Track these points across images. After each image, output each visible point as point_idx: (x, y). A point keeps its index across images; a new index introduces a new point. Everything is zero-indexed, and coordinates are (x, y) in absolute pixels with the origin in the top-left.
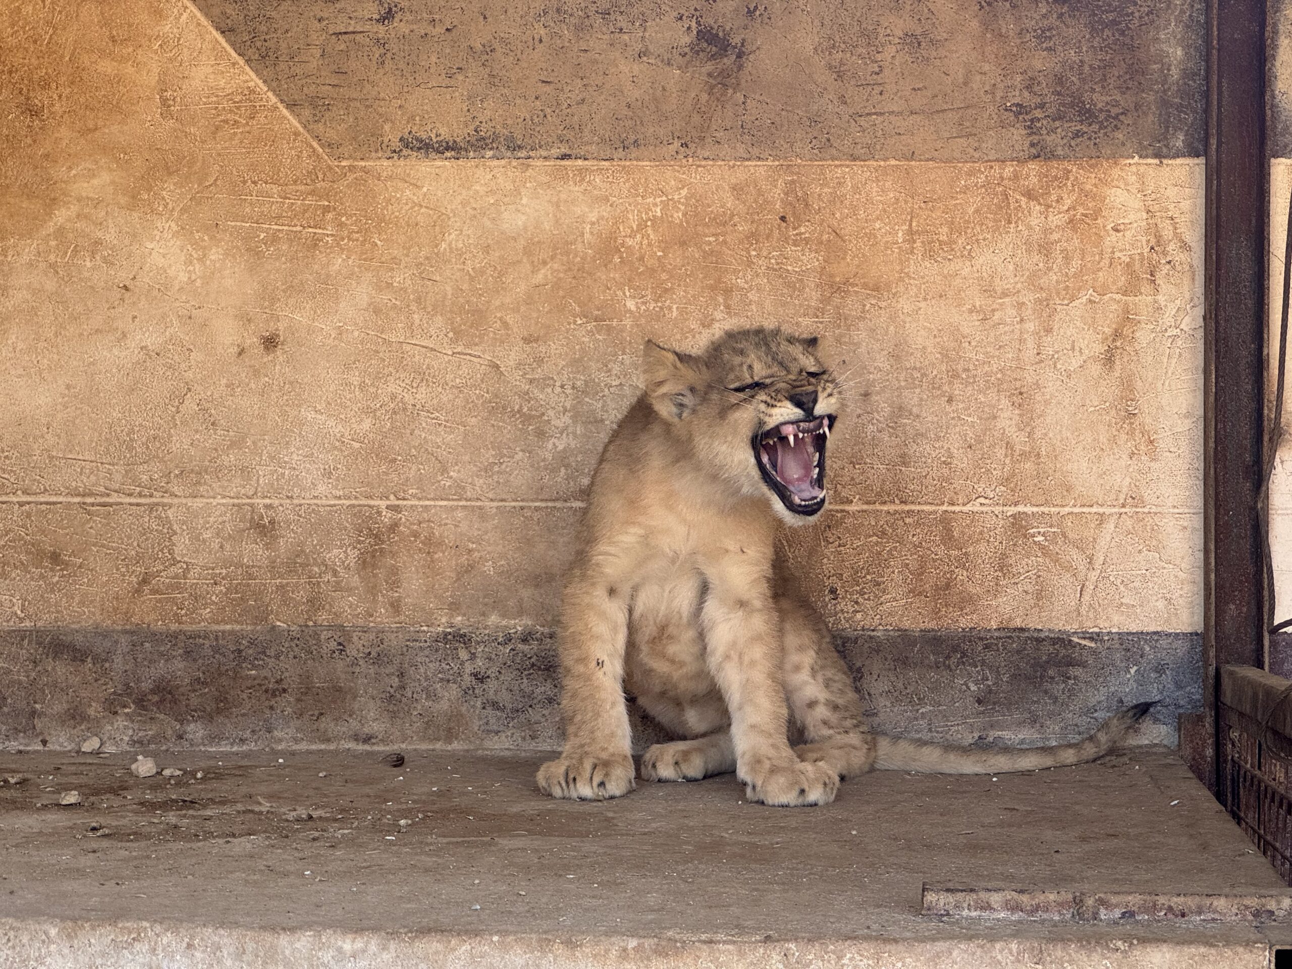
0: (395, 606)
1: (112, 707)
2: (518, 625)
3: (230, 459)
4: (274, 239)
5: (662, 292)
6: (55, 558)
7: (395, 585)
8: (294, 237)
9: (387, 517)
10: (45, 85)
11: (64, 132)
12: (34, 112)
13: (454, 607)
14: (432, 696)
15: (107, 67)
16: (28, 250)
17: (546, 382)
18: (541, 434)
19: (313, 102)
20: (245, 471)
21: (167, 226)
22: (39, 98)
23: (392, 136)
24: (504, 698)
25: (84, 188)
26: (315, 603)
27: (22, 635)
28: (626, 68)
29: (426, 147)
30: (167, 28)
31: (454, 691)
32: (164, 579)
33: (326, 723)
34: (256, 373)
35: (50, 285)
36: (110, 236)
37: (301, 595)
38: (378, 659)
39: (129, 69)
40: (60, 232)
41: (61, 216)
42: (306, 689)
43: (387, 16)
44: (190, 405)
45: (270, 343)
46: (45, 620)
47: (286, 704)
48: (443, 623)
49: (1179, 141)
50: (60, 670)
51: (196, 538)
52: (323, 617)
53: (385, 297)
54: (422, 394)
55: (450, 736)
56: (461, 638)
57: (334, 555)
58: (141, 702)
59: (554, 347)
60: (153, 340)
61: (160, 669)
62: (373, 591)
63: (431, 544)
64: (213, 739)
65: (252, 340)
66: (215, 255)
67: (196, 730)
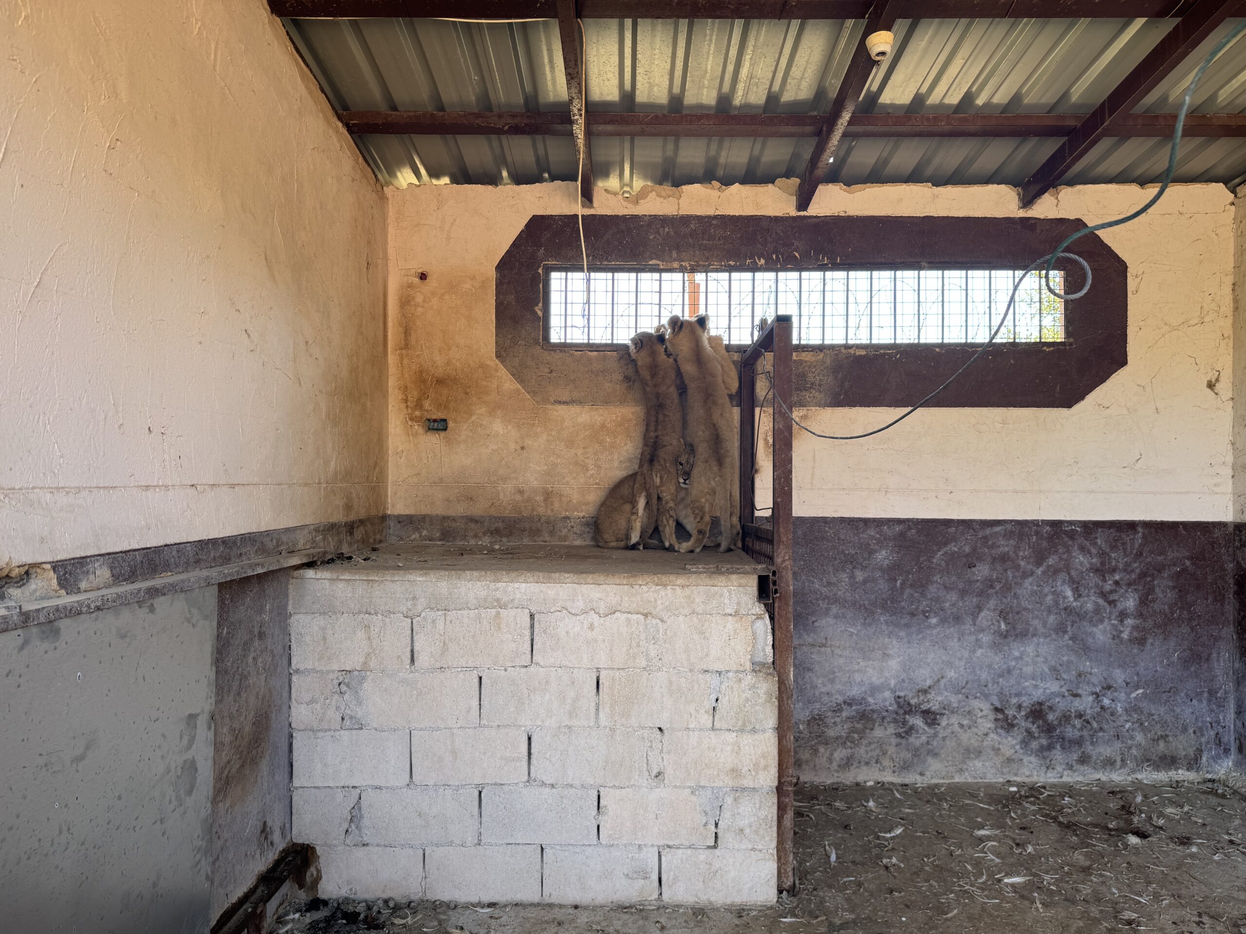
0: (552, 510)
1: (484, 534)
2: (582, 514)
3: (513, 475)
4: (524, 424)
5: (615, 437)
6: (471, 499)
7: (552, 505)
8: (528, 423)
9: (550, 489)
10: (469, 387)
11: (474, 398)
12: (467, 394)
13: (566, 510)
14: (561, 531)
15: (484, 383)
16: (465, 426)
17: (588, 458)
18: (587, 470)
19: (533, 392)
20: (517, 478)
21: (498, 421)
22: (468, 390)
23: (552, 400)
24: (578, 532)
25: (478, 412)
26: (533, 510)
27: (463, 517)
28: (607, 385)
29: (560, 402)
30: (499, 374)
31: (566, 530)
32: (497, 504)
33: (536, 538)
34: (519, 455)
35: (470, 434)
36: (484, 423)
37: (530, 508)
38: (548, 523)
39: (490, 384)
40: (473, 422)
41: (473, 418)
42: (531, 530)
43: (551, 372)
44: (503, 463)
45: (523, 448)
46: (469, 513)
47: (526, 533)
48: (563, 514)
49: (734, 403)
50: (472, 525)
51: (505, 494)
52: (535, 513)
53: (550, 438)
54: (559, 460)
55: (565, 541)
56: (568, 518)
57: (538, 498)
58: (491, 533)
59: (590, 450)
60: (494, 447)
61: (496, 525)
62: (547, 507)
63: (561, 496)
64: (508, 541)
65: (518, 447)
66: (509, 427)
67: (504, 540)
